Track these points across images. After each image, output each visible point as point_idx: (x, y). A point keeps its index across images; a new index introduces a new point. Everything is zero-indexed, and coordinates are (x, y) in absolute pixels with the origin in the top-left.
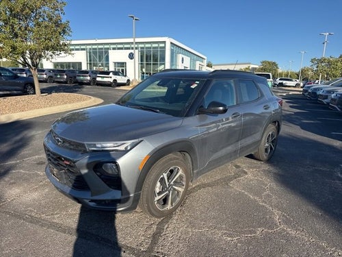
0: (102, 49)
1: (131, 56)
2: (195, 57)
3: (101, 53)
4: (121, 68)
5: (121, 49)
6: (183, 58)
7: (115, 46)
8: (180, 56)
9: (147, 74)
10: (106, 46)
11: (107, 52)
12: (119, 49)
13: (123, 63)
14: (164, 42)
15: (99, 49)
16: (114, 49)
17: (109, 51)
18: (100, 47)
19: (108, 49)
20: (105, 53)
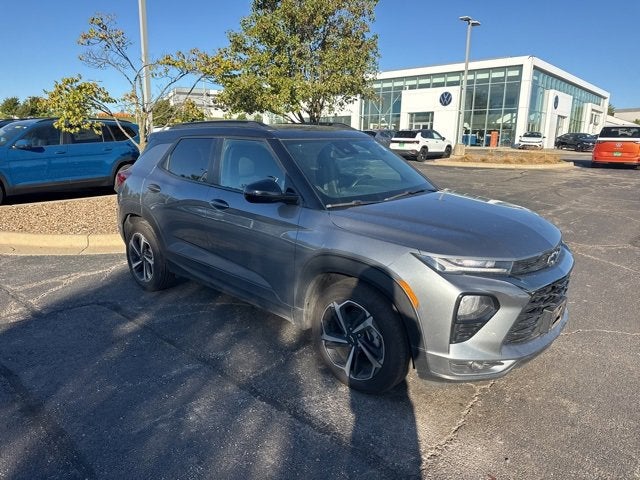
0: (389, 89)
1: (446, 100)
2: (584, 94)
3: (387, 97)
4: (421, 124)
5: (426, 86)
6: (557, 98)
7: (414, 82)
8: (551, 94)
9: (474, 132)
10: (397, 84)
11: (398, 96)
12: (422, 86)
13: (427, 114)
14: (520, 67)
15: (385, 89)
16: (412, 87)
17: (403, 92)
18: (386, 85)
19: (401, 88)
20: (395, 97)
